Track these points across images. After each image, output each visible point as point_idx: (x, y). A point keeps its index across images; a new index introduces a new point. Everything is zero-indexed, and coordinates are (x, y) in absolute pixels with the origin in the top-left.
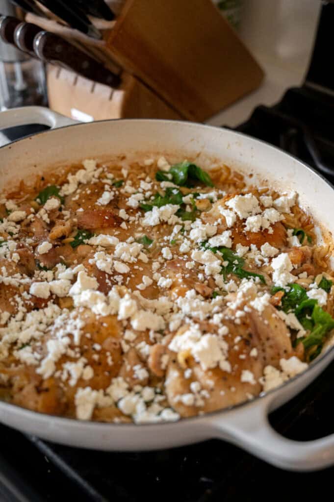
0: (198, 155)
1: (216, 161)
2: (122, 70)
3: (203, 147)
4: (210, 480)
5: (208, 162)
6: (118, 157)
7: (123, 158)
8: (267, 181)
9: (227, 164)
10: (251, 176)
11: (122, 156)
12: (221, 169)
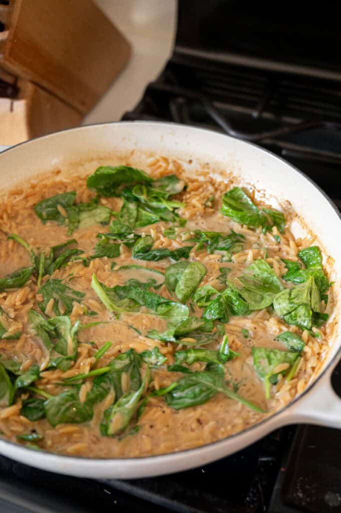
0: (132, 153)
1: (151, 155)
2: (16, 78)
3: (136, 144)
4: (270, 459)
5: (144, 157)
6: (53, 173)
7: (58, 172)
8: (208, 164)
9: (164, 155)
10: (190, 162)
11: (56, 170)
12: (158, 161)
